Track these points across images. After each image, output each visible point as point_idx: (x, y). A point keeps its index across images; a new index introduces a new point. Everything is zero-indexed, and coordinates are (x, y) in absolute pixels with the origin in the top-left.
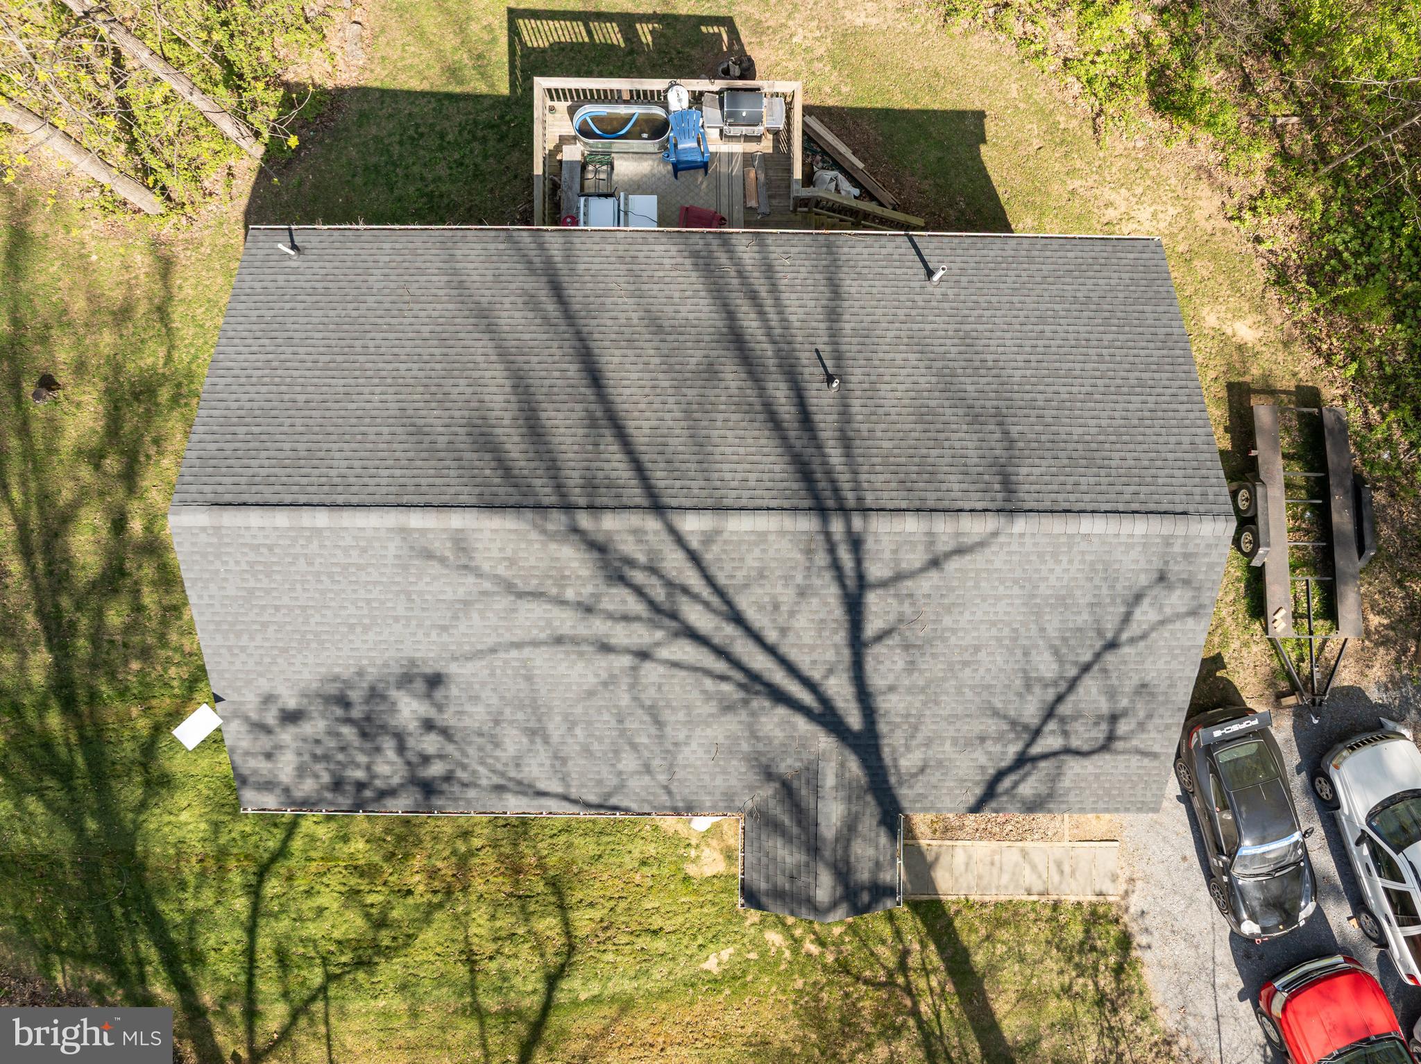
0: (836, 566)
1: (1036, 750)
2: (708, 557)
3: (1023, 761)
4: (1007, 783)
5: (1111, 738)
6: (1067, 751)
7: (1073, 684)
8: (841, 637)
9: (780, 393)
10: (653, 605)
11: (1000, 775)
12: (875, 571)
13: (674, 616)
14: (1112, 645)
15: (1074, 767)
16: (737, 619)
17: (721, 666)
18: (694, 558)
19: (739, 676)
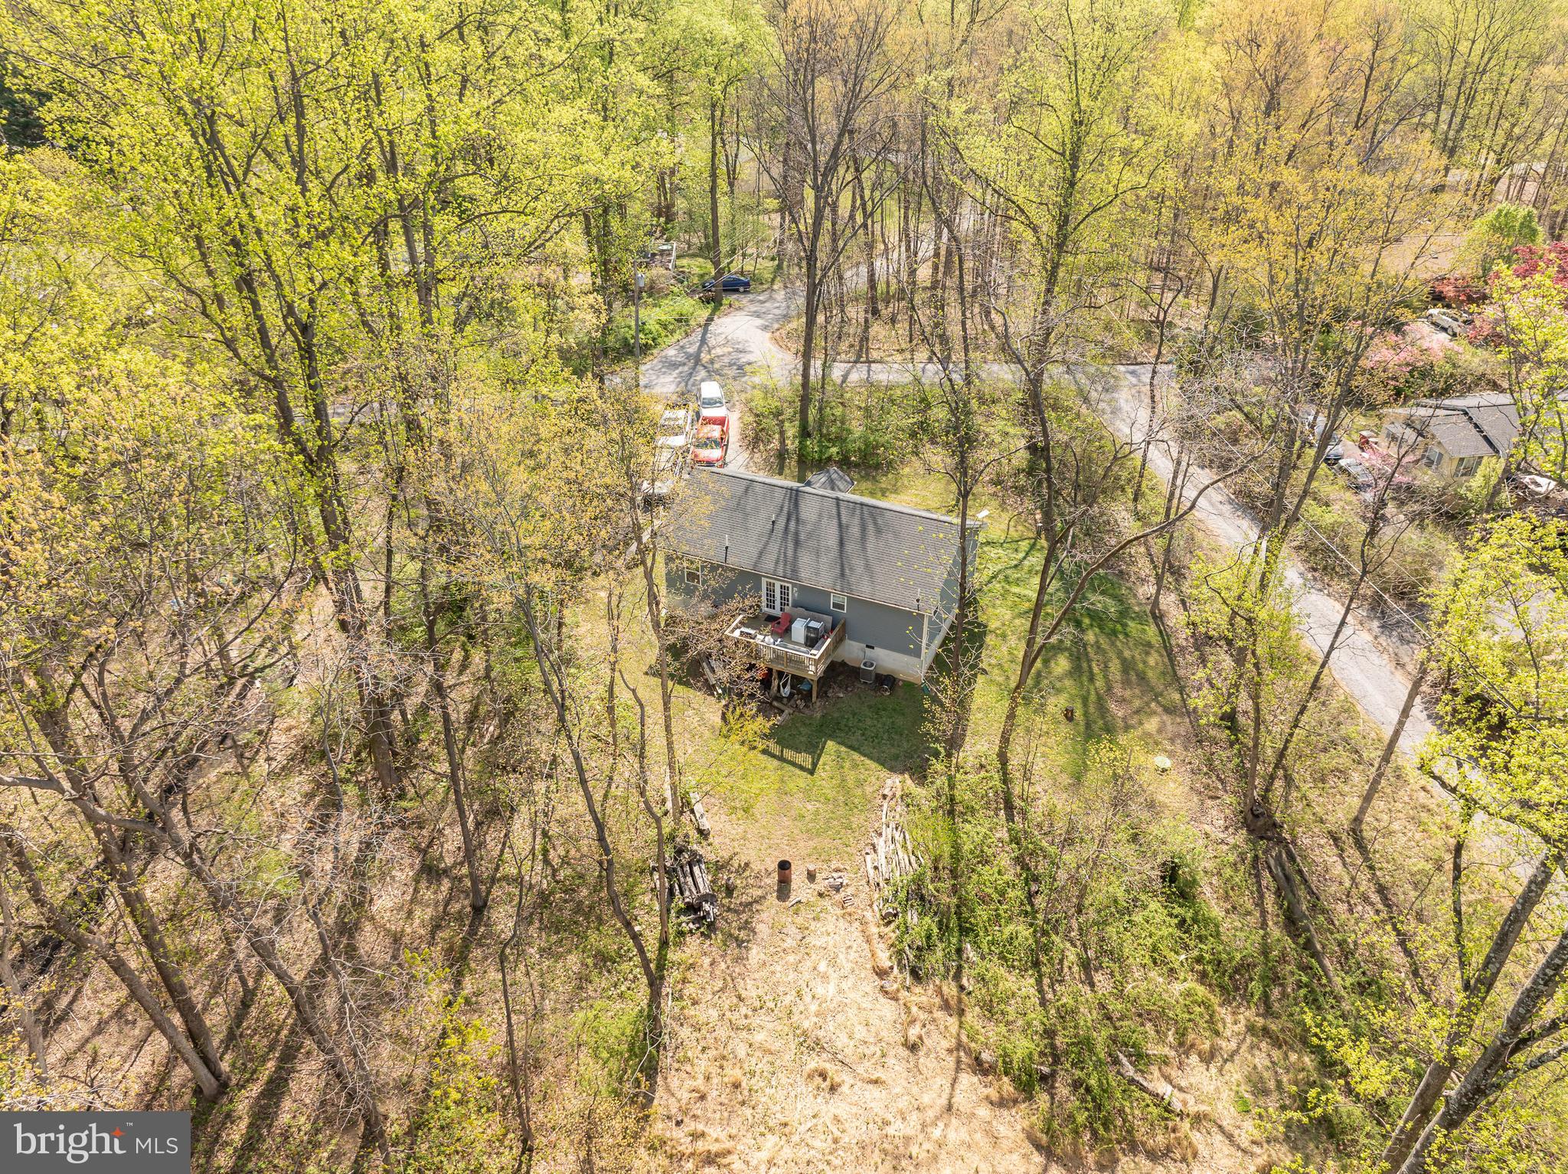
9: (792, 524)
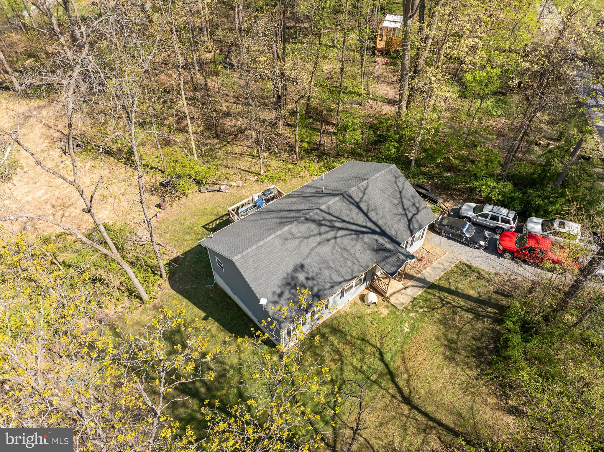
0: (351, 202)
1: (409, 217)
2: (331, 212)
3: (410, 221)
4: (411, 226)
5: (418, 208)
6: (414, 215)
7: (402, 202)
8: (362, 215)
9: (320, 195)
10: (329, 227)
11: (409, 226)
12: (357, 200)
13: (334, 227)
14: (400, 192)
15: (418, 217)
16: (344, 221)
17: (349, 232)
18: (329, 214)
19: (353, 232)
